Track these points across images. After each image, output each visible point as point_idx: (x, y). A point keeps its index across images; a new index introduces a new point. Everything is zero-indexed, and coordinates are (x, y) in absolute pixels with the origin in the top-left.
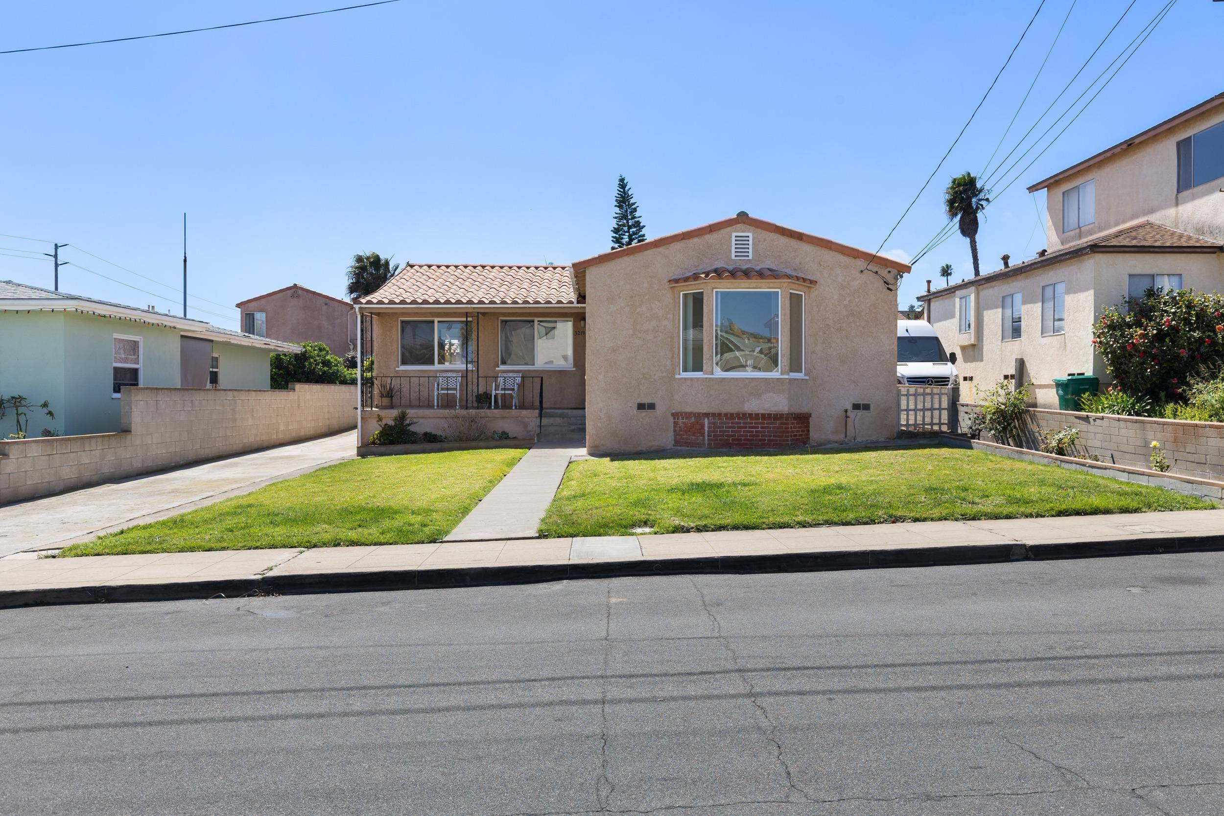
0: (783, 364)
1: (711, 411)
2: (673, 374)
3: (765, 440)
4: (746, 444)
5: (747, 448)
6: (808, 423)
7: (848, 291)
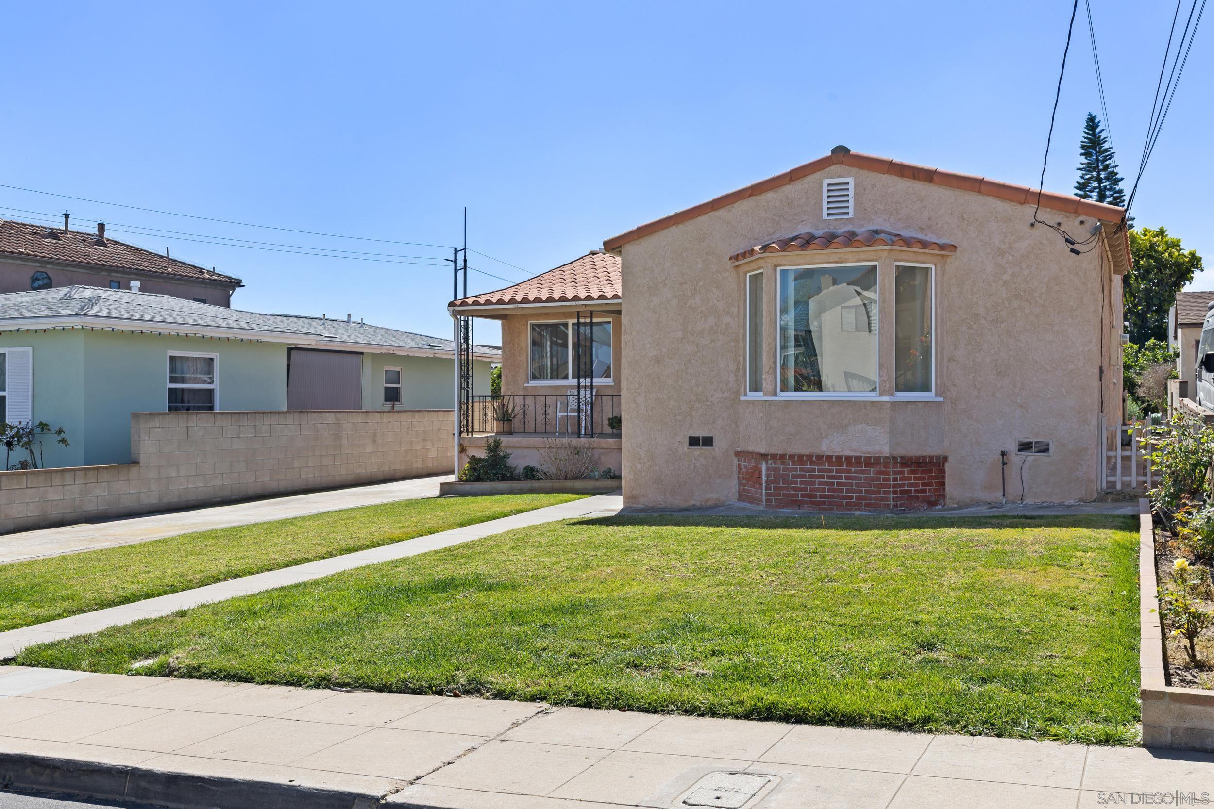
0: (882, 379)
1: (773, 451)
2: (737, 394)
3: (852, 497)
4: (824, 503)
5: (825, 509)
6: (943, 471)
7: (1010, 258)
